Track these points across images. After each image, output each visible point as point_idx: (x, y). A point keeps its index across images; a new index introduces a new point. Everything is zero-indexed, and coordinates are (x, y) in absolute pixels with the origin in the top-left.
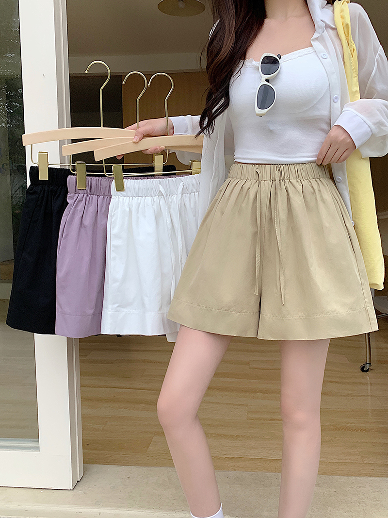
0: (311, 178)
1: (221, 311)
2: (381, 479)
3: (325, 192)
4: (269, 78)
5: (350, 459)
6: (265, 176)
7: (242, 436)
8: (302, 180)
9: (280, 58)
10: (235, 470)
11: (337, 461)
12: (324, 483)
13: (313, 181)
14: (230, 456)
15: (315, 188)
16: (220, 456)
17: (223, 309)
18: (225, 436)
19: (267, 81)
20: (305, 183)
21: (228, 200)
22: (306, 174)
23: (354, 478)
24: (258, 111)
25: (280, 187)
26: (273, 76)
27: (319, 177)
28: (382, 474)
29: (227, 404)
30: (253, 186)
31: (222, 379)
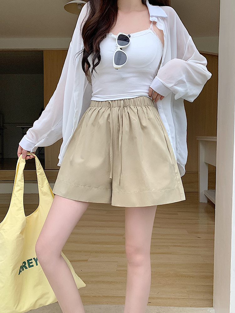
0: (143, 105)
1: (85, 187)
2: (199, 308)
3: (151, 114)
4: (122, 48)
5: (181, 296)
6: (115, 104)
7: (114, 282)
8: (137, 107)
9: (130, 37)
10: (108, 304)
11: (174, 297)
12: (164, 311)
13: (144, 108)
14: (106, 295)
15: (144, 111)
16: (98, 295)
17: (86, 186)
18: (104, 282)
19: (121, 49)
20: (139, 108)
21: (90, 117)
22: (140, 103)
23: (182, 308)
24: (115, 66)
25: (124, 111)
26: (125, 47)
27: (147, 105)
28: (201, 305)
29: (106, 262)
30: (107, 111)
31: (104, 246)
